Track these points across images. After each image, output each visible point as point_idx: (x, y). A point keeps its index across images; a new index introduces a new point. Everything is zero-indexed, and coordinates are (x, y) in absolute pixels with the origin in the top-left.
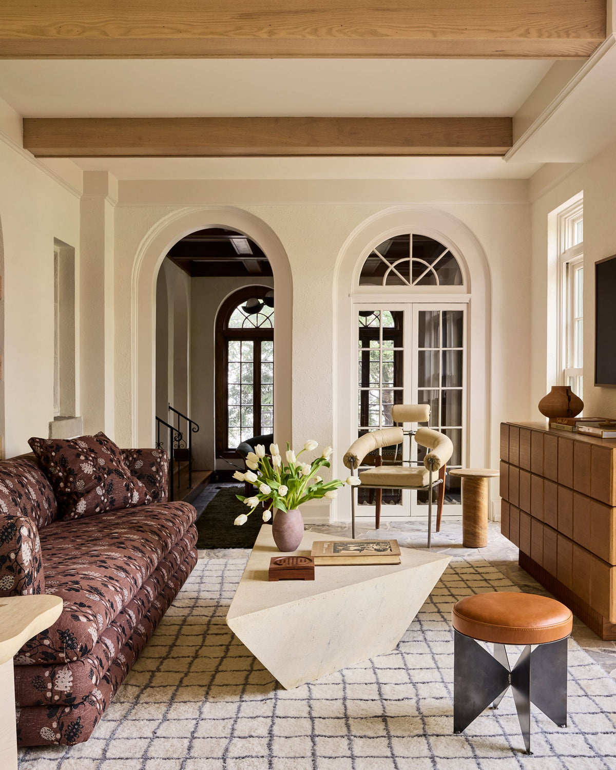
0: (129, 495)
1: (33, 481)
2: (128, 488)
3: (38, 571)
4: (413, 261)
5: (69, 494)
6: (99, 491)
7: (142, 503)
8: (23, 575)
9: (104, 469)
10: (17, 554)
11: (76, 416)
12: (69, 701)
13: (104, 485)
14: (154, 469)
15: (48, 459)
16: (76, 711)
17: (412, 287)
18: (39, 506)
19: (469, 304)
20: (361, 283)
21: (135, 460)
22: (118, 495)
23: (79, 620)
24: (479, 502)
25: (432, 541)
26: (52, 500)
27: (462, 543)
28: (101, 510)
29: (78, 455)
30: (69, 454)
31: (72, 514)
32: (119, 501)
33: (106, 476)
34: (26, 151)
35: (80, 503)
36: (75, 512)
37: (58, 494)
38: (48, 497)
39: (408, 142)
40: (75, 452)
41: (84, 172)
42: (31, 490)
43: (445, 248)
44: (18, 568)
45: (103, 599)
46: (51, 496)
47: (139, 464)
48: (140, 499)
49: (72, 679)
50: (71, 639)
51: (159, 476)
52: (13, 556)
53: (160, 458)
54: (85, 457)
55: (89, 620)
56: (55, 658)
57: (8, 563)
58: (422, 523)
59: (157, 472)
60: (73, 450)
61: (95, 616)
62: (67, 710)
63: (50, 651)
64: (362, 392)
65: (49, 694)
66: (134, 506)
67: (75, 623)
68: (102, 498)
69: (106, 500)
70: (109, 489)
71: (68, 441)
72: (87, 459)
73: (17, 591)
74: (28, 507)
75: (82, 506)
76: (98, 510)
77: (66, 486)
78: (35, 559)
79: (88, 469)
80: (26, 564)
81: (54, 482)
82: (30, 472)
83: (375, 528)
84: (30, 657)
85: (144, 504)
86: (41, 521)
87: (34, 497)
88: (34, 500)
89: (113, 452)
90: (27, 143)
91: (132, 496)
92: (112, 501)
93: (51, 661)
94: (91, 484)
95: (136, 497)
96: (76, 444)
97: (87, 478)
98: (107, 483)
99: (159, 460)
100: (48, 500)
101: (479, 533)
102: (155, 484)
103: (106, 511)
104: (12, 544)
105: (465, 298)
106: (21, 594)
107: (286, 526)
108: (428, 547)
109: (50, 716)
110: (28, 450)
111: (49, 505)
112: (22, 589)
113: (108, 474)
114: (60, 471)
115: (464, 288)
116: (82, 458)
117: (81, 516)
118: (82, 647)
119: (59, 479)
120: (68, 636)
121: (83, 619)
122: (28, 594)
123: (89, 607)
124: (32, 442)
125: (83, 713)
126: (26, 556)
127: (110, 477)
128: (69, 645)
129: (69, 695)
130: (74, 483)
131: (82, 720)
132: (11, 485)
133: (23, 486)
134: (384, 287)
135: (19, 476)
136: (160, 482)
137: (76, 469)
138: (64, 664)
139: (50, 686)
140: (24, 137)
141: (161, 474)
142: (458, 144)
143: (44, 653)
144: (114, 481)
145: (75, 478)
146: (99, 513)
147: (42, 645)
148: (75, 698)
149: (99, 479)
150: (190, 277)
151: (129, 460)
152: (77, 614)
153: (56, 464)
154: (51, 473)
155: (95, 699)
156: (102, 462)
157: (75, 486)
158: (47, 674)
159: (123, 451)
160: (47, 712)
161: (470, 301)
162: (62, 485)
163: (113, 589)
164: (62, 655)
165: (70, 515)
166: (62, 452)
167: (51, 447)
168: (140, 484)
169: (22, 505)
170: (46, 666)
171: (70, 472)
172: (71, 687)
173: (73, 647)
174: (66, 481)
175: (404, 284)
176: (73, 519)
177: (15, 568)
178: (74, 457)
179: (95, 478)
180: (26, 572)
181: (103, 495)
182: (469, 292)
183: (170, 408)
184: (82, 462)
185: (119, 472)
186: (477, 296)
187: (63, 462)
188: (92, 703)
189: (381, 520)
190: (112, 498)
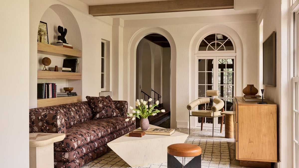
0: (113, 113)
1: (84, 108)
2: (112, 111)
3: (63, 128)
4: (217, 43)
5: (95, 112)
6: (103, 112)
7: (117, 116)
8: (58, 128)
9: (105, 106)
10: (56, 122)
11: (110, 91)
12: (68, 161)
13: (105, 110)
14: (122, 107)
15: (90, 102)
16: (69, 164)
17: (216, 51)
18: (85, 115)
19: (236, 57)
20: (199, 50)
21: (118, 104)
22: (109, 113)
23: (72, 141)
24: (229, 123)
25: (214, 135)
26: (90, 114)
27: (225, 136)
28: (104, 117)
29: (99, 101)
30: (96, 101)
31: (95, 118)
32: (109, 115)
33: (106, 108)
34: (90, 15)
35: (97, 115)
36: (96, 117)
37: (93, 112)
38: (89, 113)
39: (199, 6)
40: (98, 100)
41: (113, 18)
42: (83, 110)
43: (228, 38)
44: (57, 126)
45: (83, 137)
46: (90, 112)
47: (118, 105)
48: (116, 115)
49: (68, 155)
50: (69, 145)
51: (124, 109)
52: (55, 123)
53: (125, 103)
54: (101, 102)
55: (75, 141)
56: (65, 150)
57: (54, 125)
58: (218, 130)
59: (123, 107)
60: (97, 100)
61: (77, 141)
62: (67, 163)
63: (63, 148)
64: (221, 86)
65: (63, 159)
66: (114, 117)
67: (71, 141)
68: (104, 114)
69: (105, 114)
70: (106, 111)
71: (97, 97)
72: (101, 103)
73: (57, 132)
74: (81, 115)
75: (98, 116)
76: (103, 117)
77: (94, 110)
78: (62, 124)
79: (101, 105)
80: (59, 125)
81: (92, 108)
82: (84, 105)
83: (201, 130)
84: (59, 149)
85: (118, 117)
86: (86, 119)
87: (84, 112)
88: (83, 113)
89: (110, 101)
90: (90, 13)
91: (113, 114)
92: (107, 115)
93: (64, 150)
94: (101, 110)
95: (115, 114)
96: (99, 98)
97: (100, 108)
98: (106, 109)
99: (124, 104)
100: (89, 114)
101: (230, 133)
102: (123, 111)
103: (105, 118)
104: (55, 120)
105: (234, 54)
106: (58, 133)
107: (143, 123)
108: (213, 137)
109: (63, 164)
110: (86, 100)
111: (89, 115)
112: (58, 132)
113: (106, 107)
114: (93, 106)
115: (234, 51)
116: (100, 102)
117: (98, 119)
118: (71, 147)
119: (93, 108)
120: (68, 144)
121: (73, 141)
122: (60, 133)
123: (77, 138)
124: (87, 97)
125: (71, 164)
126: (59, 123)
127: (107, 108)
128: (68, 147)
129: (68, 159)
130: (97, 109)
131: (71, 166)
132: (76, 108)
133: (80, 109)
134: (207, 51)
135: (80, 106)
136: (124, 110)
137: (97, 105)
138: (67, 151)
139: (63, 156)
140: (89, 11)
141: (124, 108)
142: (215, 6)
143: (62, 148)
144: (108, 109)
145: (97, 108)
146: (103, 118)
147: (62, 146)
148: (69, 160)
149: (103, 108)
150: (162, 48)
151: (116, 104)
152: (72, 139)
153: (92, 103)
154: (91, 106)
155: (76, 162)
156: (105, 103)
157: (97, 110)
158: (63, 153)
159: (114, 101)
160: (63, 163)
161: (236, 56)
162: (94, 109)
163: (87, 135)
164: (66, 149)
165: (94, 118)
166: (94, 100)
167: (91, 99)
168: (117, 111)
169: (79, 114)
170: (63, 152)
171: (96, 106)
172: (68, 157)
173: (69, 147)
174: (95, 109)
175: (213, 50)
176: (95, 119)
177: (56, 126)
178: (97, 102)
179: (102, 108)
180: (59, 127)
181: (105, 113)
182: (236, 52)
183: (152, 90)
184: (99, 103)
185: (110, 107)
186: (238, 54)
187: (94, 103)
188: (75, 163)
189: (203, 128)
190: (107, 114)
